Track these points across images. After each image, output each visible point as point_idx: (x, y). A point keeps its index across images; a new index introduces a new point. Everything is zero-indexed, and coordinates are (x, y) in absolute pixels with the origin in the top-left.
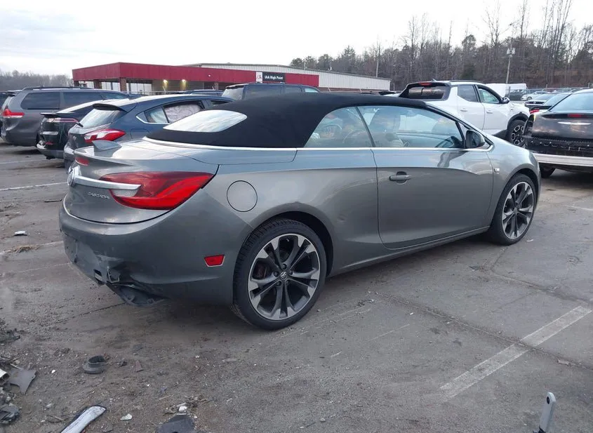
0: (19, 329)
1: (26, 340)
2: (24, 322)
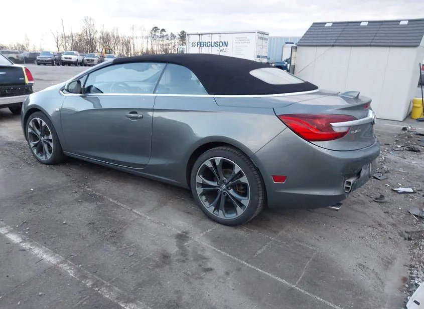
0: (403, 238)
1: (403, 229)
2: (396, 242)
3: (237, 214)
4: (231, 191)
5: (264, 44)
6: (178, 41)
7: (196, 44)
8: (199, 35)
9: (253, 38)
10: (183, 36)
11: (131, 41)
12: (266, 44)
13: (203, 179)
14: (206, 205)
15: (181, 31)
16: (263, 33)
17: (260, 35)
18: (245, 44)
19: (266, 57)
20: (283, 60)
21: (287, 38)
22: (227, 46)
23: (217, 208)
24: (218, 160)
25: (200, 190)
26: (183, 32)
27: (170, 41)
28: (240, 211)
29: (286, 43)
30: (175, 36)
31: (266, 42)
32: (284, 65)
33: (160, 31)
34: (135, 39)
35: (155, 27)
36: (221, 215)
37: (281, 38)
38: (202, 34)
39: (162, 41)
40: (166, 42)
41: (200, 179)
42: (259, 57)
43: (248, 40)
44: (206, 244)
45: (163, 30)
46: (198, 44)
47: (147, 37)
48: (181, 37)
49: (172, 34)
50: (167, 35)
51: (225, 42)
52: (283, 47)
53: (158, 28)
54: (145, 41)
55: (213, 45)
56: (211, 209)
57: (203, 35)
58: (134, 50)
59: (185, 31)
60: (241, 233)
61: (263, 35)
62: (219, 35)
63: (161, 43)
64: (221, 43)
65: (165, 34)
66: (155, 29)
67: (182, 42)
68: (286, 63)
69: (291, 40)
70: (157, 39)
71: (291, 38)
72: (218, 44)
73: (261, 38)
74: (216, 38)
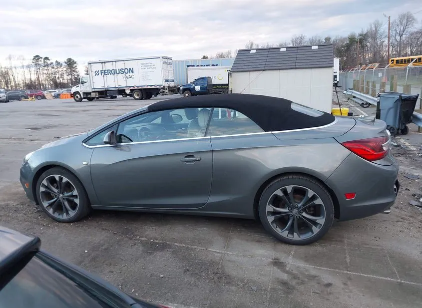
3: (313, 233)
4: (304, 214)
5: (170, 69)
6: (65, 69)
7: (100, 72)
8: (102, 63)
9: (159, 63)
10: (70, 64)
11: (10, 72)
12: (171, 69)
13: (274, 208)
14: (278, 230)
15: (67, 59)
16: (167, 58)
17: (165, 60)
18: (151, 70)
19: (173, 81)
20: (189, 83)
21: (187, 61)
22: (133, 72)
23: (291, 231)
24: (289, 189)
25: (270, 219)
26: (69, 60)
27: (57, 70)
28: (316, 230)
29: (188, 66)
30: (61, 64)
31: (171, 67)
32: (192, 87)
33: (42, 60)
34: (14, 70)
35: (37, 56)
36: (296, 237)
37: (182, 62)
38: (105, 62)
39: (46, 70)
40: (51, 70)
41: (270, 208)
42: (166, 81)
43: (154, 66)
44: (302, 264)
45: (46, 58)
46: (102, 73)
47: (28, 67)
48: (68, 64)
49: (57, 62)
50: (52, 63)
51: (130, 69)
52: (187, 69)
53: (40, 56)
54: (27, 71)
55: (118, 72)
56: (285, 234)
57: (106, 64)
58: (15, 82)
59: (72, 58)
60: (317, 248)
61: (167, 60)
62: (123, 62)
63: (45, 72)
64: (126, 70)
65: (49, 62)
66: (37, 58)
67: (69, 70)
68: (194, 85)
69: (199, 63)
70: (41, 68)
71: (191, 61)
72: (124, 71)
73: (165, 63)
74: (120, 66)
